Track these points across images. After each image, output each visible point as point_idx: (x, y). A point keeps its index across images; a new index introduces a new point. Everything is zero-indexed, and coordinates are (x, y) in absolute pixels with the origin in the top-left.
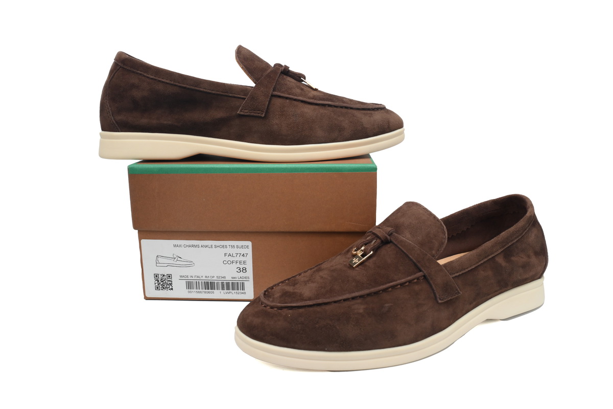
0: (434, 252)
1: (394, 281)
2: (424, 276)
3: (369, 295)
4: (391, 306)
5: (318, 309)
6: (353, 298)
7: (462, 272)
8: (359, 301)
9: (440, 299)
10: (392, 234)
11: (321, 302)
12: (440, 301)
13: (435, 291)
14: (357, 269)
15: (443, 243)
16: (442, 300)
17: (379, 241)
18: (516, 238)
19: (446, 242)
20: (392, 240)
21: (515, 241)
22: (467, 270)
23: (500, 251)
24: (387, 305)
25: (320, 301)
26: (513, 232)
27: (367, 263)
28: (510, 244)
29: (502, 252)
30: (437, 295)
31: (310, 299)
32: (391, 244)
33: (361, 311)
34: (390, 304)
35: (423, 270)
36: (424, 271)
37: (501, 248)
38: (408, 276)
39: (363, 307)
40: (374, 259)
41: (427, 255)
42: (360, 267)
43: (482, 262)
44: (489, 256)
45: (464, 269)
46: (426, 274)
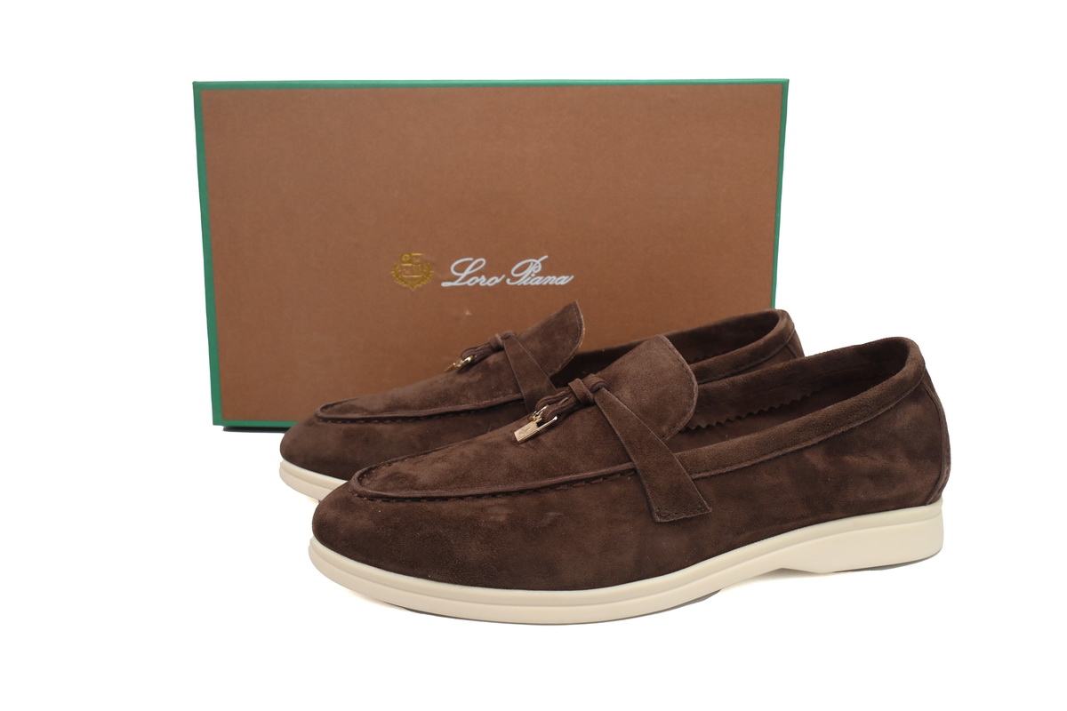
0: (664, 429)
1: (577, 473)
2: (634, 470)
3: (522, 492)
4: (560, 516)
5: (430, 506)
6: (494, 495)
7: (718, 471)
8: (503, 501)
9: (660, 516)
10: (599, 389)
11: (435, 495)
12: (658, 519)
13: (651, 500)
14: (523, 445)
15: (685, 414)
16: (665, 518)
17: (572, 400)
18: (858, 419)
19: (692, 411)
20: (597, 401)
21: (857, 424)
22: (728, 469)
23: (815, 441)
24: (551, 514)
25: (434, 493)
26: (851, 407)
27: (542, 438)
28: (842, 429)
29: (820, 443)
30: (655, 508)
31: (424, 487)
32: (594, 408)
33: (502, 519)
34: (559, 514)
35: (633, 458)
36: (634, 460)
37: (818, 435)
38: (606, 466)
39: (506, 511)
40: (557, 431)
41: (648, 432)
42: (530, 443)
43: (768, 457)
44: (786, 446)
45: (724, 467)
46: (638, 468)
